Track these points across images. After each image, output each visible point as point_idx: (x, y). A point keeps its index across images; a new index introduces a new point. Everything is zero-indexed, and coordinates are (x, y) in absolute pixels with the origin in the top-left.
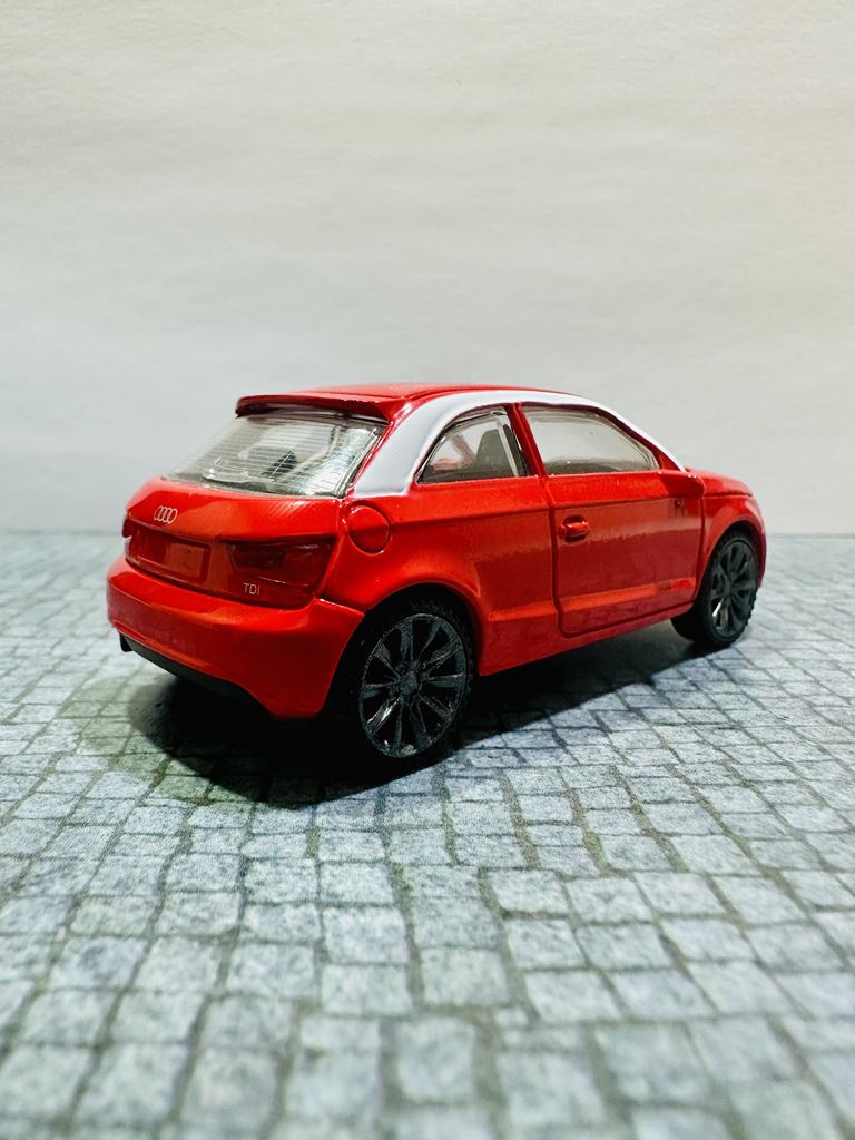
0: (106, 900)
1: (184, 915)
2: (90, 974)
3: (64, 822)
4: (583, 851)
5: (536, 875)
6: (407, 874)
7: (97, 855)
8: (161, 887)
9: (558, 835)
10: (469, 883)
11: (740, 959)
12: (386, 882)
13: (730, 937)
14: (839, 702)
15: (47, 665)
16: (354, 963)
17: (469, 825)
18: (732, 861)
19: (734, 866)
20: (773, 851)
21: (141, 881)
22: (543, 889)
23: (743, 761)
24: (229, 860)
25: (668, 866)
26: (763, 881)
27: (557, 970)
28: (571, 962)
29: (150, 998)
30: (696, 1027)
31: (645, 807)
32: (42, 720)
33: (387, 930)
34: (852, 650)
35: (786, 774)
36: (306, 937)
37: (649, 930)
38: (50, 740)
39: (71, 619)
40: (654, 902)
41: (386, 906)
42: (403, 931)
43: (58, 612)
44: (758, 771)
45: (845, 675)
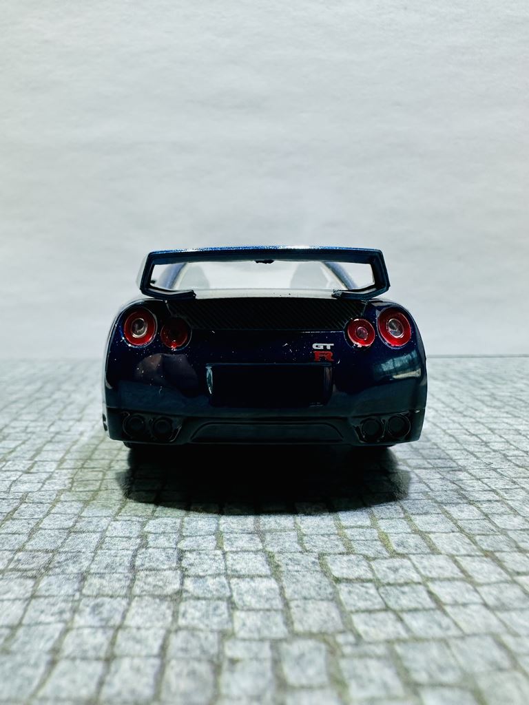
0: (102, 576)
1: (149, 584)
2: (97, 618)
3: (70, 531)
4: (379, 543)
5: (352, 557)
6: (277, 558)
7: (92, 550)
8: (133, 567)
9: (363, 534)
10: (313, 563)
11: (475, 603)
12: (265, 562)
13: (468, 590)
14: (522, 454)
15: (47, 438)
16: (250, 610)
17: (311, 529)
18: (465, 547)
19: (467, 550)
20: (489, 541)
21: (120, 565)
22: (358, 565)
23: (469, 489)
24: (171, 551)
25: (428, 551)
26: (485, 559)
27: (369, 611)
28: (377, 607)
29: (134, 631)
30: (452, 642)
31: (413, 517)
32: (48, 470)
33: (268, 590)
34: (527, 423)
35: (493, 497)
36: (221, 595)
37: (421, 588)
38: (55, 483)
39: (57, 410)
40: (423, 572)
41: (266, 576)
42: (278, 591)
43: (49, 406)
44: (477, 495)
45: (525, 438)
